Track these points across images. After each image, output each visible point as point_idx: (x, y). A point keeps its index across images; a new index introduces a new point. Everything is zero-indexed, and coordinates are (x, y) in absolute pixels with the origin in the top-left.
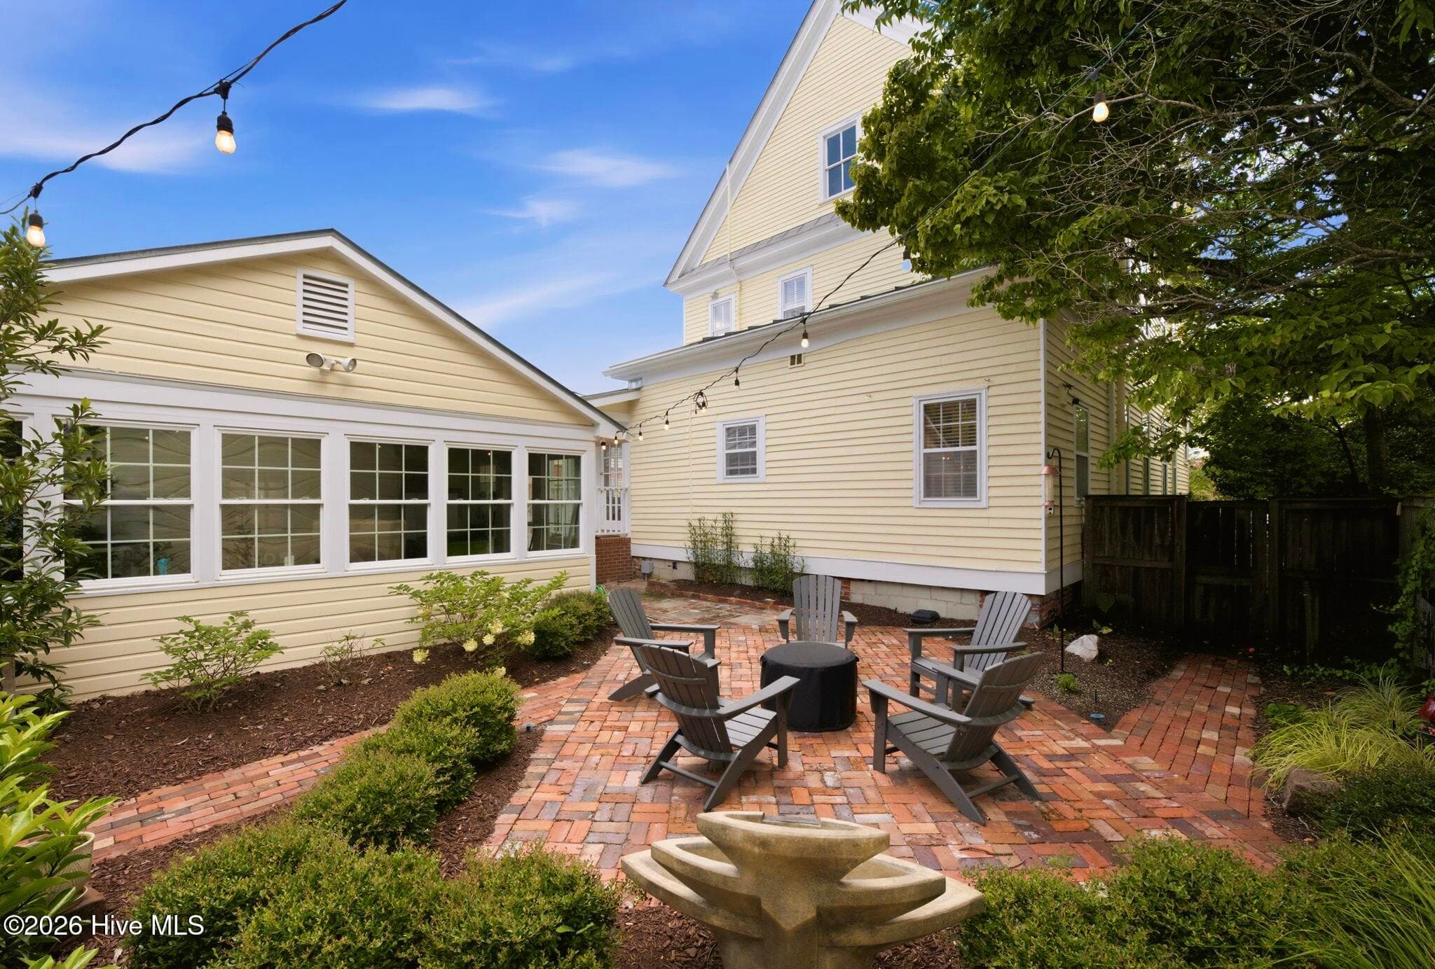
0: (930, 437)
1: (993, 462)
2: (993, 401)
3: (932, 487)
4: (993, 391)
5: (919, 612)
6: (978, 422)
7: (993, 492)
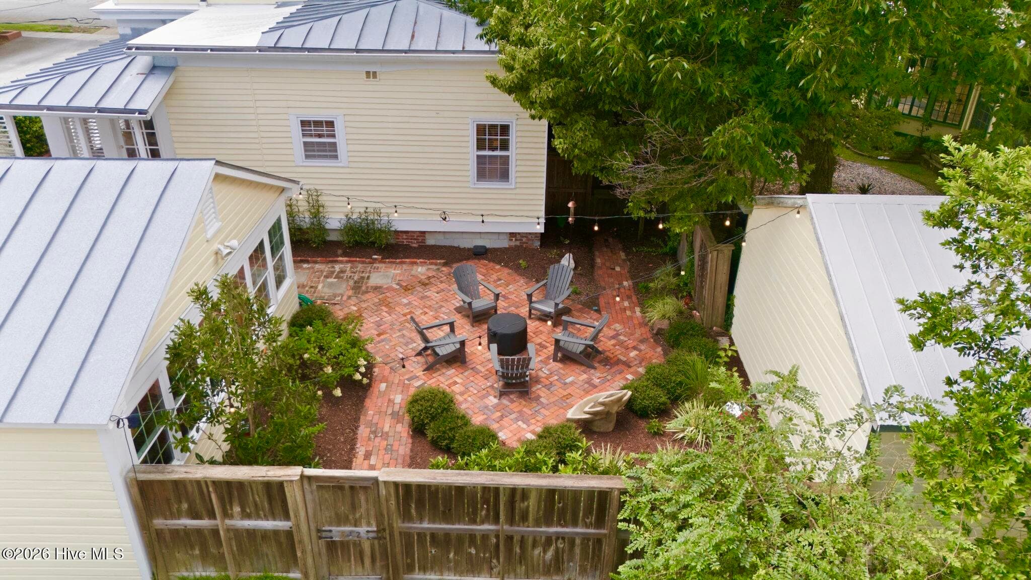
0: (480, 145)
1: (519, 163)
2: (519, 128)
3: (482, 175)
4: (519, 122)
5: (475, 246)
6: (510, 137)
7: (519, 180)
